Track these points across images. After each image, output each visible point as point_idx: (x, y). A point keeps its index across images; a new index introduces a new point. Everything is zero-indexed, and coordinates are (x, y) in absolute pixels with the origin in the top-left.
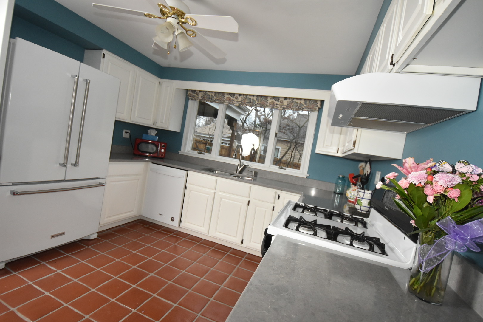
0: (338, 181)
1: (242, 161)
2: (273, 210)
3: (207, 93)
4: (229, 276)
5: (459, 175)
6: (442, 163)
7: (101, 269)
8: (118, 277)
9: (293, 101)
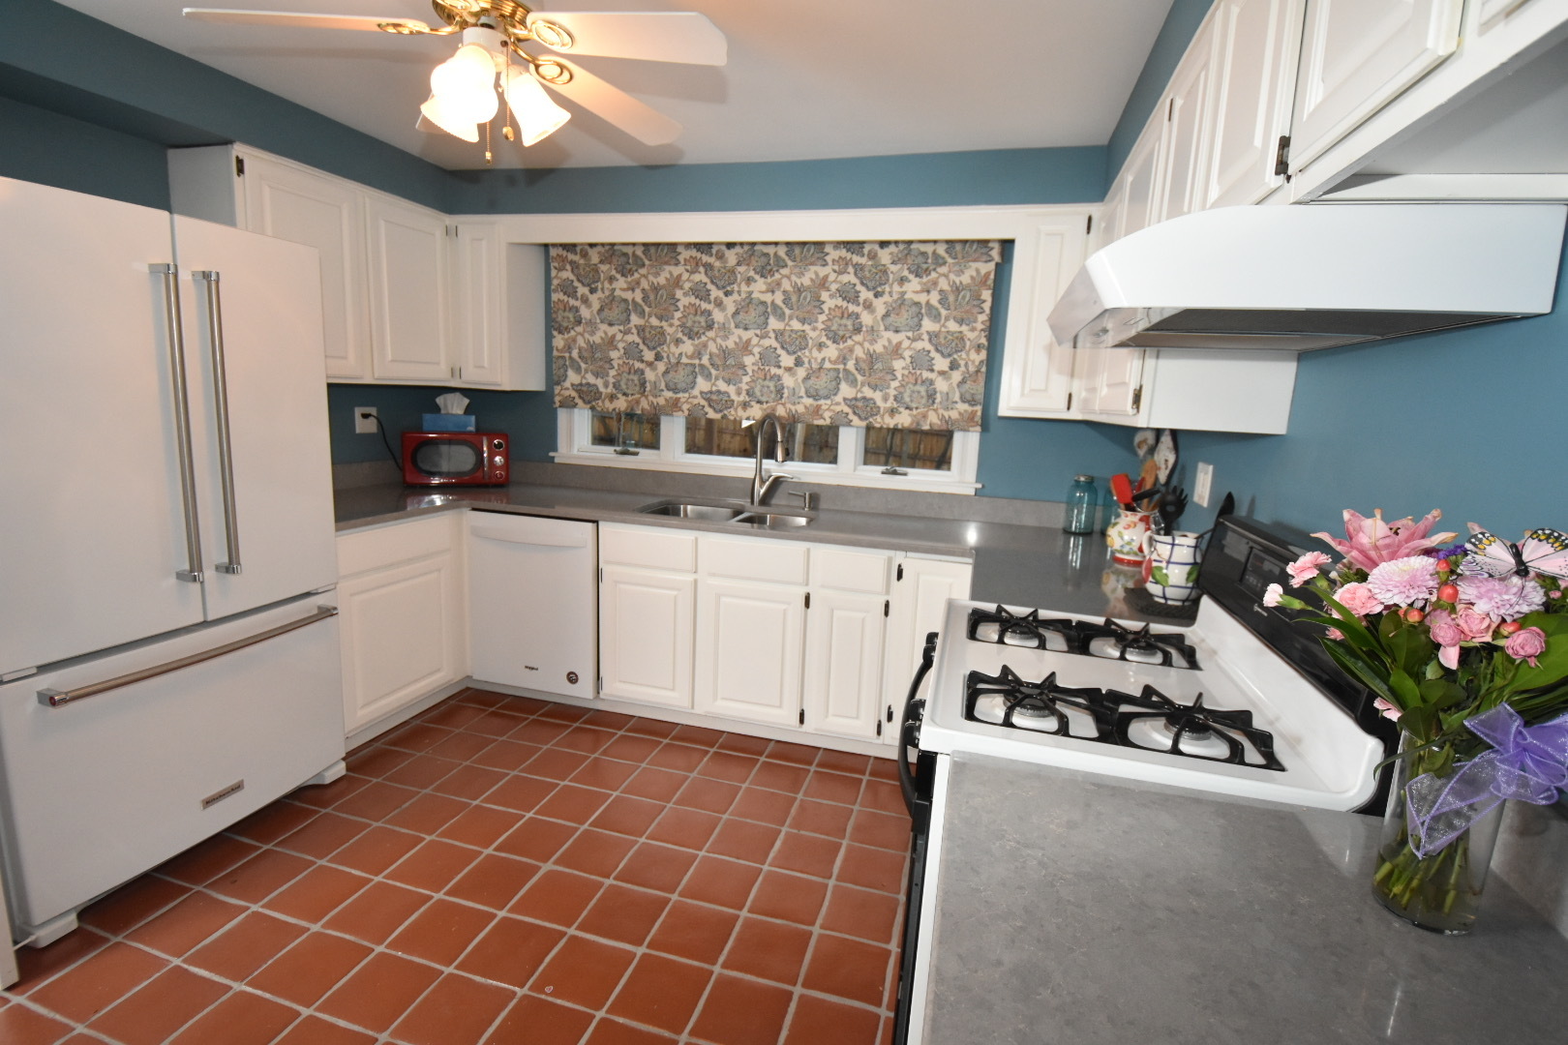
0: (1075, 495)
1: (764, 461)
2: (886, 614)
3: (616, 247)
4: (780, 831)
5: (1537, 579)
6: (1480, 541)
7: (384, 877)
8: (448, 893)
9: (910, 250)
